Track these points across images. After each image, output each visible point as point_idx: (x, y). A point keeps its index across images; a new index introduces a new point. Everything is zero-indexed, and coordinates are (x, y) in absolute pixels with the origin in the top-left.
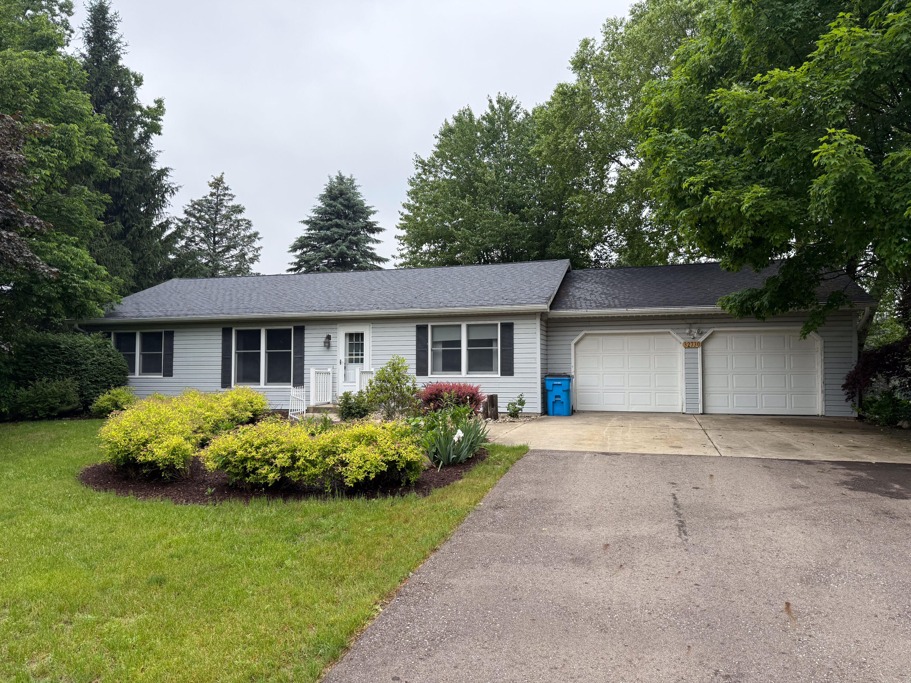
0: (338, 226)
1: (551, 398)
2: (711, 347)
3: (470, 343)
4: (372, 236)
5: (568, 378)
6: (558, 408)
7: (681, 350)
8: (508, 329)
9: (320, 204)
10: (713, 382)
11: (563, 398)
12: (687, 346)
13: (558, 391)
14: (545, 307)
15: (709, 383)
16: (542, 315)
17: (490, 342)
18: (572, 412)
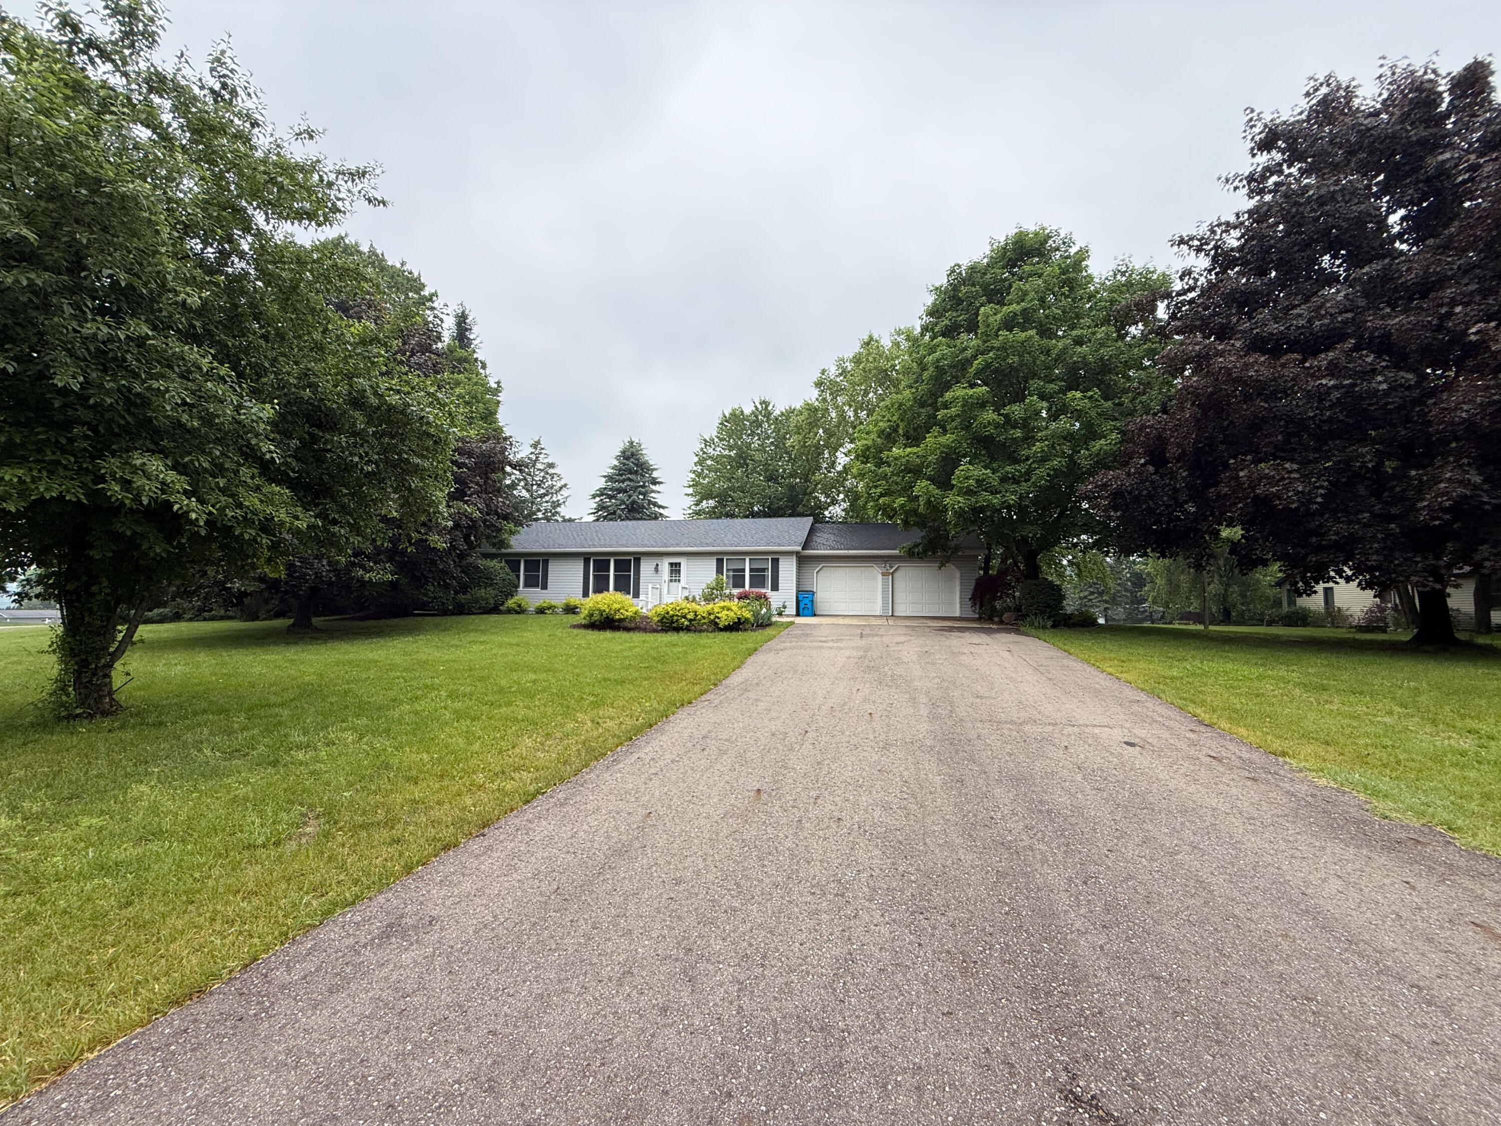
0: (630, 480)
1: (802, 606)
2: (896, 575)
3: (751, 570)
4: (653, 487)
5: (813, 593)
6: (806, 612)
7: (880, 576)
8: (775, 562)
9: (616, 463)
10: (899, 597)
11: (809, 606)
12: (883, 574)
13: (806, 601)
14: (800, 548)
15: (896, 598)
16: (797, 553)
17: (764, 570)
18: (815, 615)
